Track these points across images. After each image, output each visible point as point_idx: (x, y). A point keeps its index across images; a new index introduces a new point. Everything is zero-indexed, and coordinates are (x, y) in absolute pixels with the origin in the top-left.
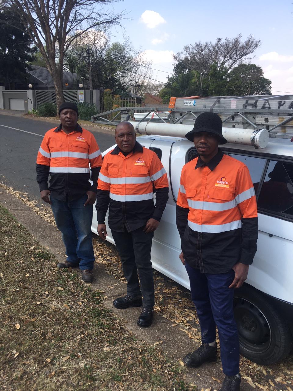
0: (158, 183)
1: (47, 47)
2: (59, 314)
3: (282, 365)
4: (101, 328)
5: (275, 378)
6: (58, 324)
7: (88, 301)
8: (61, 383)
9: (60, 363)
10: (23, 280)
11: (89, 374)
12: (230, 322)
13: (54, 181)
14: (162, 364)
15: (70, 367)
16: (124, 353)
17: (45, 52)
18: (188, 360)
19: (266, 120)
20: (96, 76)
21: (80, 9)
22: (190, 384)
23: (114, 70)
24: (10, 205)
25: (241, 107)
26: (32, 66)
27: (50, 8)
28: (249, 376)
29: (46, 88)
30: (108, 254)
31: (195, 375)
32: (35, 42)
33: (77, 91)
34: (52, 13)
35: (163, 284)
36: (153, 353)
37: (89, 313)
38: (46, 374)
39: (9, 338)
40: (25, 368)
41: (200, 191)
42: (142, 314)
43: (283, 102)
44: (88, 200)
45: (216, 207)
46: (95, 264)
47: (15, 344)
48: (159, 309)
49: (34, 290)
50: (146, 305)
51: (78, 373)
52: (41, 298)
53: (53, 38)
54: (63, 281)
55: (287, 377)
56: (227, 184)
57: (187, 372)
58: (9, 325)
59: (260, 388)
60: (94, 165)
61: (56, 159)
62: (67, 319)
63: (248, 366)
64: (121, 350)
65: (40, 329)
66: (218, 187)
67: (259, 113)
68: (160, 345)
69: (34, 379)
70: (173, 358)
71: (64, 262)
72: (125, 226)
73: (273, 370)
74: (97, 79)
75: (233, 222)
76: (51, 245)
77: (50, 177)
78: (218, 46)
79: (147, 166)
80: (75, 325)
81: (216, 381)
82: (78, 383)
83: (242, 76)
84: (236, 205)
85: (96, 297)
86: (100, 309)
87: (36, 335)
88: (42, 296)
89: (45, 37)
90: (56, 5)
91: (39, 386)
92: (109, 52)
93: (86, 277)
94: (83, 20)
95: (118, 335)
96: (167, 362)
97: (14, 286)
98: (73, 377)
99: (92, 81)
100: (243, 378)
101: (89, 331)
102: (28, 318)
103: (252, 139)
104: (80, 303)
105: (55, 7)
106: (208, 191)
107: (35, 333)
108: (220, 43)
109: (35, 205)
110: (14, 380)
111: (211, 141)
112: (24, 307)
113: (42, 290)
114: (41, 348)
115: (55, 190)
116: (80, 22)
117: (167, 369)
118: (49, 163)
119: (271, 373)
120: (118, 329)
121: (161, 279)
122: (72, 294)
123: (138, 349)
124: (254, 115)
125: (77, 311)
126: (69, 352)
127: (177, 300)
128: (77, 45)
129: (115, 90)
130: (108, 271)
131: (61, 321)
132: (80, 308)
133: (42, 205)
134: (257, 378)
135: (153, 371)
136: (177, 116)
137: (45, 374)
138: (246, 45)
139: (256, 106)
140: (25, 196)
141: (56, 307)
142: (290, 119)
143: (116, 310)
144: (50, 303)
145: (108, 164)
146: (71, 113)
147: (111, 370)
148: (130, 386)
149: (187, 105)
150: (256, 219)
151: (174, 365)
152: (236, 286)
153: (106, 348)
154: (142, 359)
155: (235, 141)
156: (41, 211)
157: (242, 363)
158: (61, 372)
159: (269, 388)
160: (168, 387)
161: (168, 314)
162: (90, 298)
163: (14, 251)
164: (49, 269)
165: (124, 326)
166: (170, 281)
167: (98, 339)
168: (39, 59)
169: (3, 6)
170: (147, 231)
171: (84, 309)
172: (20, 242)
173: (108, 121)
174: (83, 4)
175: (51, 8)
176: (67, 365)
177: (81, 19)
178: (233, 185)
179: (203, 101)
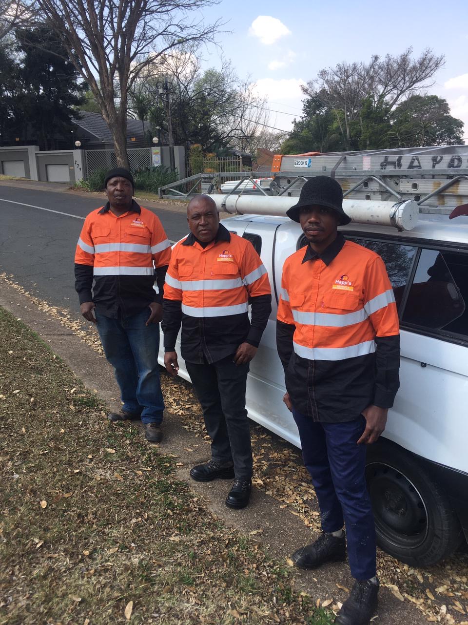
0: (254, 287)
1: (102, 81)
2: (106, 487)
3: (449, 567)
4: (169, 509)
5: (436, 588)
6: (104, 502)
7: (152, 470)
8: (103, 586)
9: (104, 557)
10: (55, 438)
11: (146, 573)
12: (360, 495)
13: (99, 289)
14: (259, 563)
15: (117, 564)
16: (201, 545)
17: (99, 90)
18: (299, 557)
19: (415, 186)
20: (179, 124)
21: (151, 20)
22: (300, 592)
23: (207, 114)
24: (43, 328)
25: (378, 168)
26: (80, 113)
27: (105, 20)
28: (395, 584)
29: (103, 146)
30: (187, 400)
31: (310, 581)
32: (83, 74)
33: (149, 148)
34: (109, 28)
35: (270, 445)
36: (247, 545)
37: (152, 487)
38: (82, 572)
39: (30, 520)
40: (50, 563)
41: (310, 296)
42: (232, 489)
43: (439, 158)
44: (151, 317)
45: (334, 321)
46: (165, 415)
47: (39, 530)
48: (262, 483)
49: (71, 453)
50: (240, 476)
51: (129, 572)
52: (80, 464)
53: (110, 66)
54: (115, 439)
55: (456, 586)
56: (350, 286)
57: (298, 576)
58: (31, 502)
59: (410, 601)
60: (160, 263)
61: (102, 256)
62: (117, 495)
63: (395, 568)
64: (197, 541)
65: (76, 508)
66: (336, 290)
67: (405, 176)
68: (258, 535)
69: (63, 578)
70: (277, 554)
71: (118, 411)
72: (204, 354)
73: (433, 575)
74: (181, 129)
75: (361, 344)
76: (101, 388)
77: (94, 284)
78: (374, 68)
79: (237, 263)
80: (130, 503)
81: (341, 589)
82: (128, 586)
83: (414, 115)
84: (366, 317)
85: (164, 463)
86: (169, 481)
87: (70, 517)
88: (83, 461)
89: (97, 67)
90: (114, 16)
91: (70, 589)
92: (199, 85)
93: (151, 434)
94: (156, 37)
95: (195, 519)
96: (266, 560)
97: (42, 446)
98: (122, 577)
99: (172, 132)
100: (386, 587)
101: (150, 513)
102: (60, 492)
103: (391, 217)
104: (140, 473)
105: (112, 19)
106: (323, 296)
107: (68, 514)
108: (378, 64)
109: (80, 327)
110: (33, 580)
111: (325, 220)
112: (55, 477)
113: (84, 452)
114: (76, 536)
115: (101, 302)
116: (152, 41)
117: (267, 570)
118: (93, 261)
119: (431, 580)
120: (195, 510)
121: (267, 437)
122: (128, 458)
123: (223, 540)
124: (396, 179)
125: (133, 484)
126: (118, 542)
127: (290, 469)
128: (149, 76)
129: (209, 145)
130: (186, 425)
131: (109, 497)
132: (139, 480)
133: (91, 327)
134: (408, 586)
135: (244, 572)
136: (284, 184)
137: (80, 572)
138: (421, 64)
139: (400, 165)
140: (65, 314)
141: (102, 477)
142: (450, 183)
143: (194, 483)
144: (94, 472)
145: (177, 260)
146: (123, 182)
147: (179, 569)
148: (206, 592)
149: (298, 166)
150: (397, 338)
151: (277, 565)
152: (367, 440)
153: (174, 537)
154: (228, 554)
155: (368, 220)
156: (88, 336)
157: (385, 564)
158: (104, 570)
159: (424, 602)
160: (265, 595)
161: (275, 490)
162: (155, 466)
163: (44, 396)
164: (95, 422)
165: (205, 507)
166: (281, 441)
167: (163, 524)
168: (92, 101)
169: (33, 22)
170: (238, 362)
171: (145, 481)
172: (54, 382)
173: (183, 194)
174: (156, 11)
175: (107, 20)
176: (113, 561)
177: (152, 36)
178: (359, 287)
179: (322, 159)
